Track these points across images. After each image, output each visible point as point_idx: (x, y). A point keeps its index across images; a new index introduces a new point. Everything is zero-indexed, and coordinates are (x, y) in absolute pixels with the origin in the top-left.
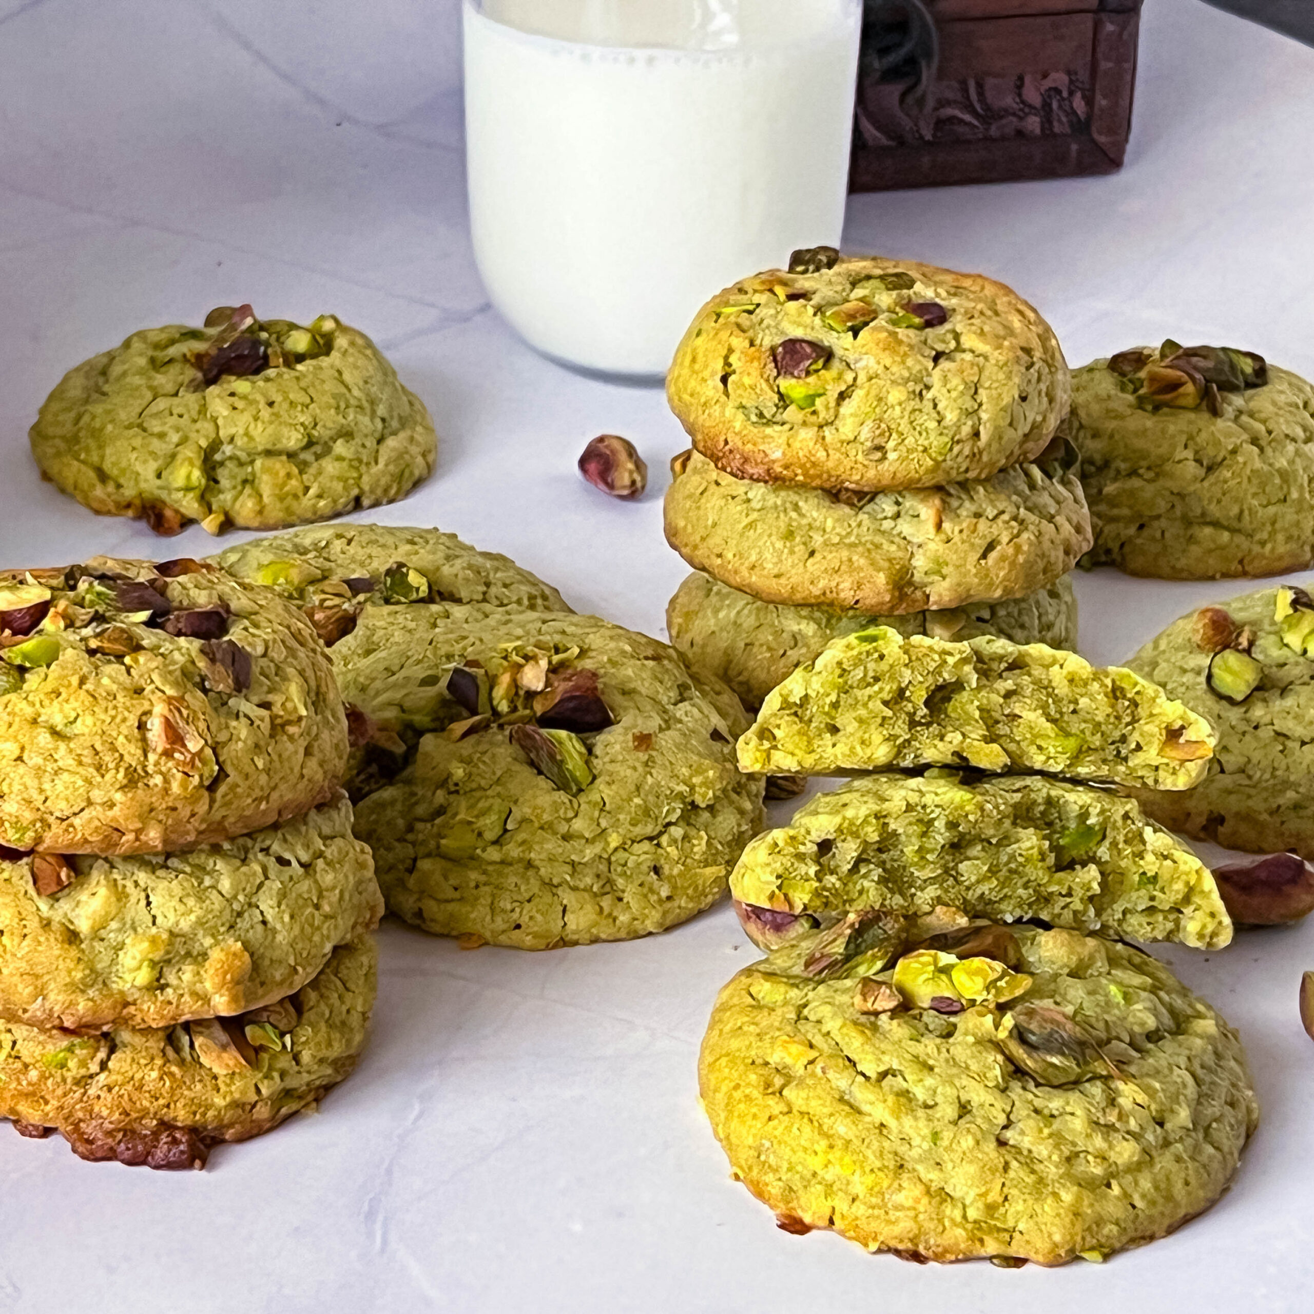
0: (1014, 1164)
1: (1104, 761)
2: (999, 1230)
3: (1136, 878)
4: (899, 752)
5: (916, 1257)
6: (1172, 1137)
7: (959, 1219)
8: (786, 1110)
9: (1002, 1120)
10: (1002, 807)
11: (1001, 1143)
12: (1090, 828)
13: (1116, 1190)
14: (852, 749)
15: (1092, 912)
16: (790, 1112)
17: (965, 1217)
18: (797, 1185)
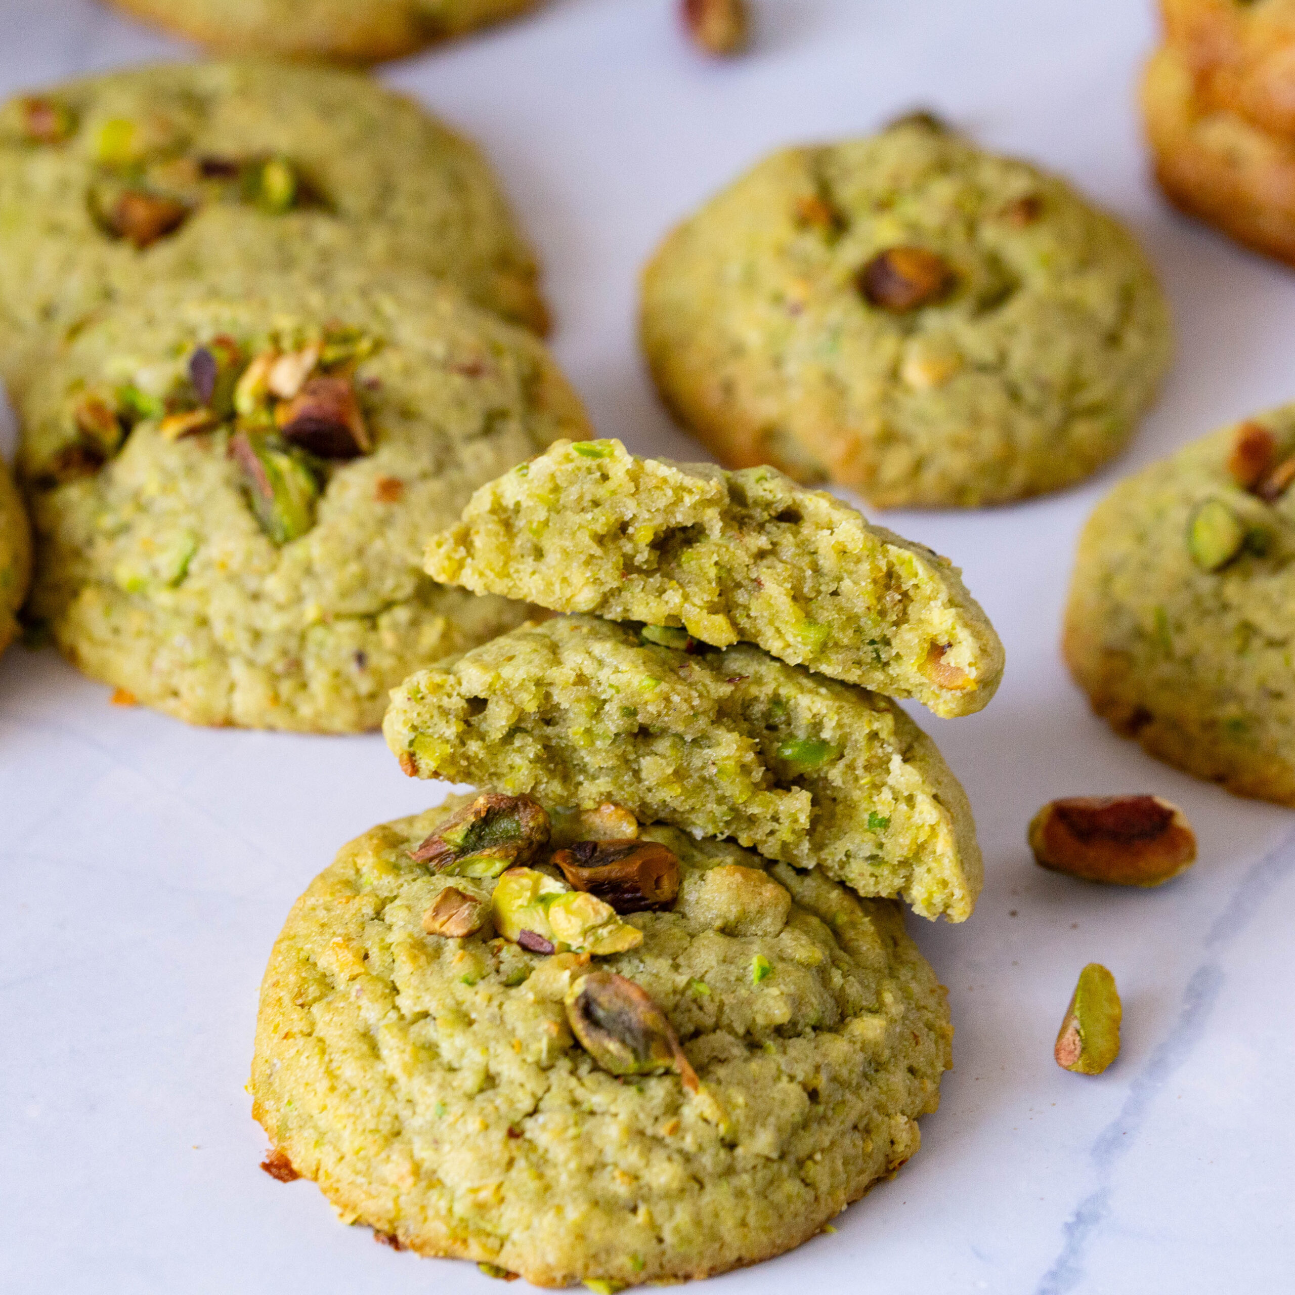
0: (521, 1163)
1: (859, 663)
2: (489, 1235)
3: (866, 816)
4: (605, 601)
5: (393, 1241)
6: (739, 1166)
7: (443, 1212)
8: (307, 1030)
9: (526, 1105)
10: (696, 702)
11: (514, 1133)
12: (824, 743)
13: (642, 1216)
14: (549, 584)
15: (806, 846)
16: (310, 1035)
17: (450, 1210)
18: (293, 1124)
